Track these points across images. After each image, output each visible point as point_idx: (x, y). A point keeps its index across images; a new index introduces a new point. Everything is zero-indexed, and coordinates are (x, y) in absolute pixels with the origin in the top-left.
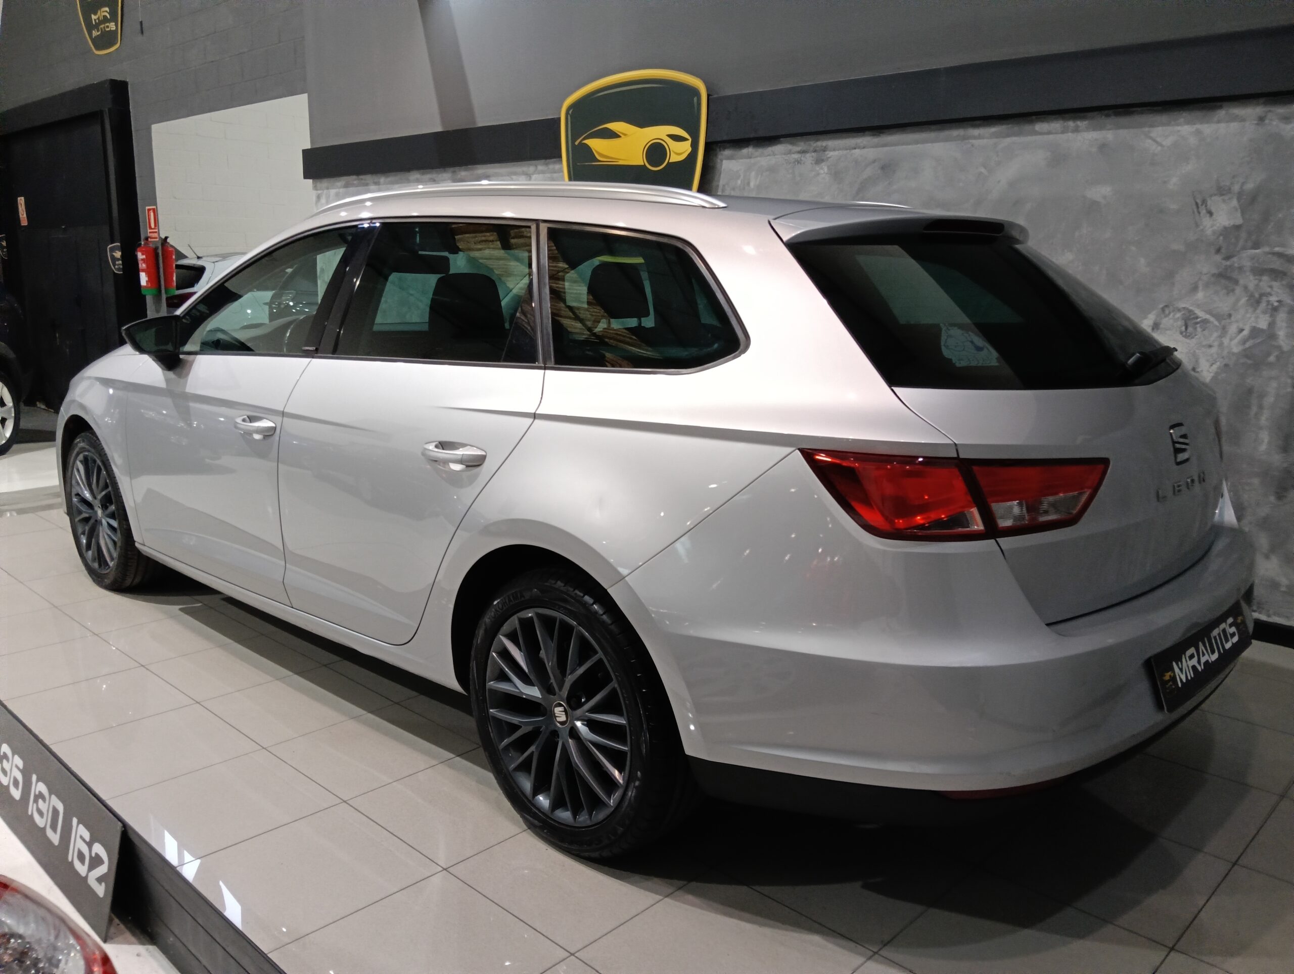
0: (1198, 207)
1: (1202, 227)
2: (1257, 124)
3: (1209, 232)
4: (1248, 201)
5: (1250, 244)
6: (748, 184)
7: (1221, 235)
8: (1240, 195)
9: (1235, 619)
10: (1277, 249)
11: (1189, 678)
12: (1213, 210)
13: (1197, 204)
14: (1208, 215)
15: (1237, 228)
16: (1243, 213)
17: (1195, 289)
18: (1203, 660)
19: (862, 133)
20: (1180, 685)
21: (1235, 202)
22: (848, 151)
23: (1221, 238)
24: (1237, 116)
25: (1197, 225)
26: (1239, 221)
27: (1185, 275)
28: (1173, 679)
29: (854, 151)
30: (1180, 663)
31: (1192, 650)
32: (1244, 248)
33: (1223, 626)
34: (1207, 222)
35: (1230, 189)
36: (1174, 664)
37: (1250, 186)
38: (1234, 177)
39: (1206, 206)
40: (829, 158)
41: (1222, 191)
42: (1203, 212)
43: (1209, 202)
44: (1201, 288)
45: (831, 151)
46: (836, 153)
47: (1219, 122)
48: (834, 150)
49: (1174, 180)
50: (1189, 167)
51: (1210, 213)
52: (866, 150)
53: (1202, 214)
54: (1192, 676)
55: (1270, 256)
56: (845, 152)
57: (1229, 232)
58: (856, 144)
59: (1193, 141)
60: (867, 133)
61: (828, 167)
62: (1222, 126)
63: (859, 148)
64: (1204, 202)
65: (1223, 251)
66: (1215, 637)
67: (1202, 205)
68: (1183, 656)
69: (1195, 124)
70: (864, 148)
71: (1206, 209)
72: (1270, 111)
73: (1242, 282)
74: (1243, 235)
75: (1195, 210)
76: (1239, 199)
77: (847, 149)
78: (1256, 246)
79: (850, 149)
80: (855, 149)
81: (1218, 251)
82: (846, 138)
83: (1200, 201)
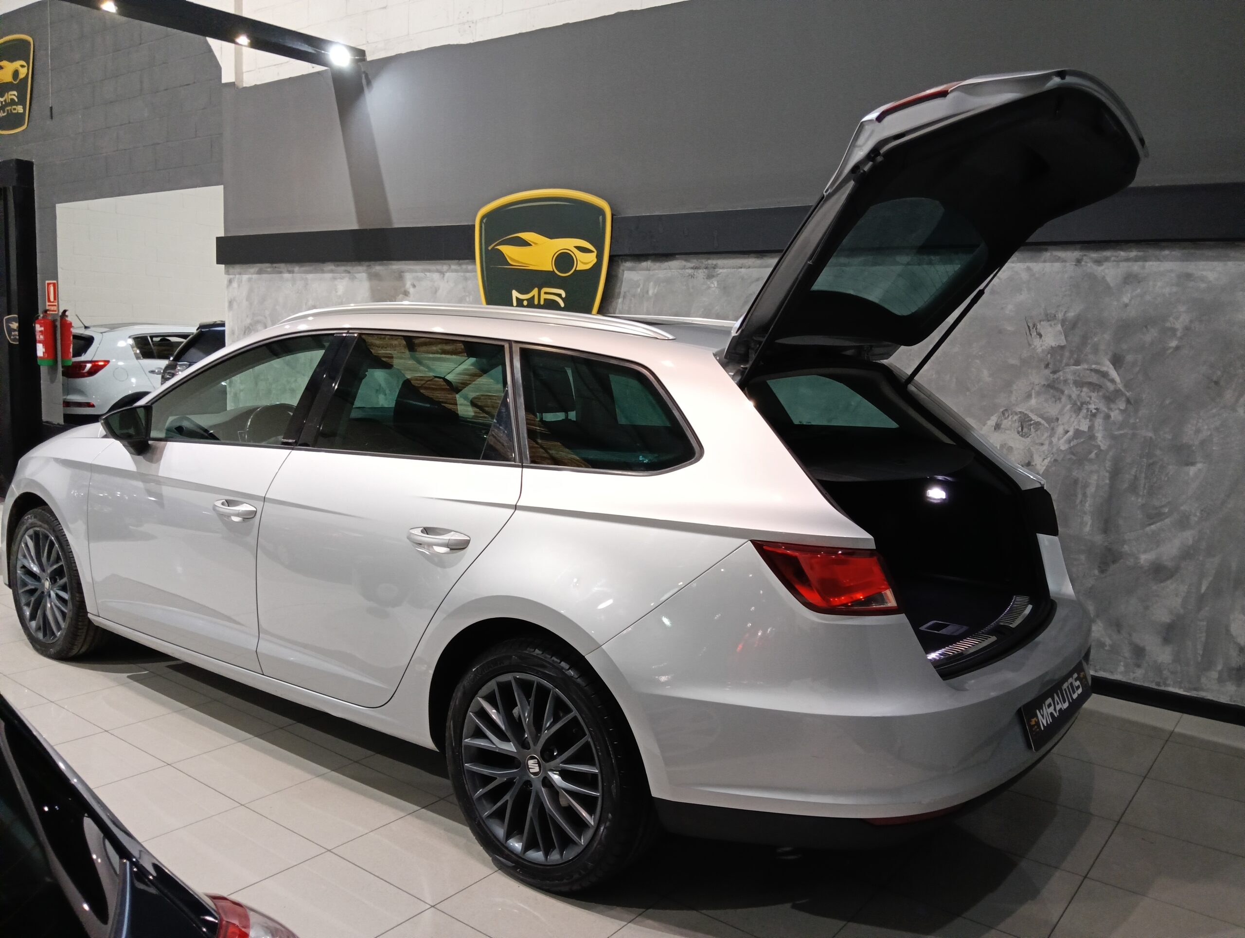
0: (1030, 330)
1: (1033, 346)
2: (1076, 265)
3: (1039, 350)
4: (1070, 327)
5: (1072, 361)
6: (647, 292)
7: (1049, 353)
8: (1063, 322)
9: (1079, 674)
10: (1094, 366)
11: (1049, 723)
12: (1042, 332)
13: (1029, 327)
14: (1038, 336)
15: (1062, 348)
16: (1066, 337)
17: (1029, 396)
18: (1058, 708)
19: (747, 255)
20: (1042, 729)
21: (1059, 327)
22: (735, 269)
23: (1049, 356)
24: (1059, 257)
25: (1030, 345)
26: (1063, 342)
27: (1020, 386)
28: (1038, 723)
29: (740, 270)
30: (1041, 710)
31: (1049, 700)
32: (1067, 365)
33: (1070, 680)
34: (1037, 342)
35: (1055, 316)
36: (1038, 711)
37: (1071, 314)
38: (1058, 306)
39: (1036, 329)
40: (718, 274)
41: (1050, 318)
42: (1034, 334)
43: (1039, 326)
44: (1033, 396)
45: (720, 268)
46: (725, 270)
47: (1045, 261)
48: (723, 268)
49: (1010, 307)
50: (1023, 297)
51: (1040, 336)
52: (751, 270)
53: (1033, 336)
54: (1051, 721)
55: (1088, 372)
56: (733, 270)
57: (1053, 351)
58: (742, 264)
59: (1025, 276)
60: (752, 255)
61: (718, 282)
62: (1048, 265)
63: (745, 267)
64: (1034, 325)
65: (1051, 366)
66: (1065, 690)
67: (1033, 328)
68: (1044, 705)
69: (1026, 263)
70: (749, 267)
71: (1037, 332)
72: (1085, 255)
73: (1066, 392)
74: (1067, 354)
75: (1028, 333)
76: (1062, 326)
77: (735, 268)
78: (1077, 363)
79: (737, 268)
80: (741, 268)
81: (1047, 366)
82: (733, 258)
83: (1031, 325)
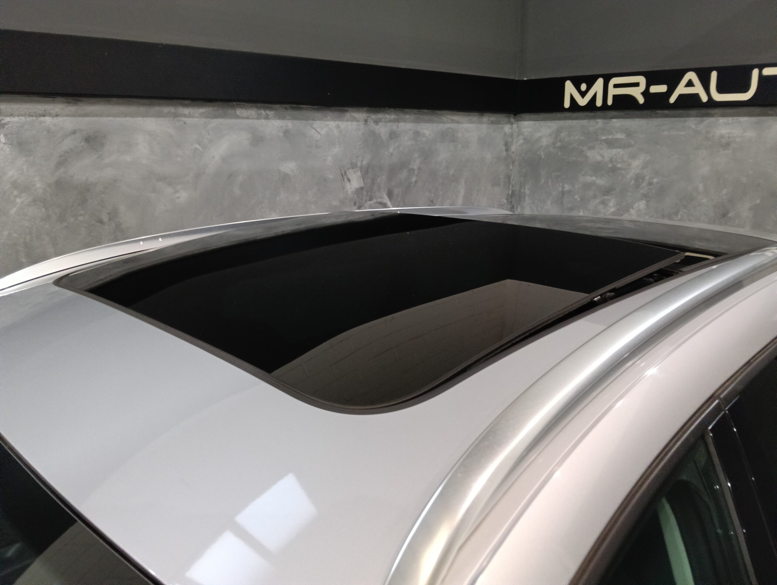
0: (343, 177)
1: (346, 190)
2: (364, 124)
3: (350, 192)
4: (366, 172)
5: (368, 198)
7: (355, 194)
8: (361, 168)
10: (379, 200)
12: (350, 179)
13: (342, 174)
14: (348, 181)
15: (362, 188)
16: (363, 180)
19: (52, 99)
21: (359, 173)
22: (34, 118)
23: (356, 196)
24: (355, 118)
25: (344, 188)
26: (362, 185)
29: (42, 119)
32: (366, 201)
34: (348, 186)
35: (356, 165)
37: (365, 163)
38: (357, 157)
39: (347, 176)
40: (5, 124)
41: (353, 166)
42: (346, 180)
43: (348, 174)
45: (7, 116)
46: (16, 119)
47: (347, 121)
48: (11, 115)
49: (329, 158)
50: (336, 150)
51: (349, 180)
52: (60, 119)
53: (345, 181)
55: (377, 204)
56: (29, 119)
57: (358, 192)
58: (45, 111)
59: (336, 132)
60: (59, 99)
61: (5, 135)
62: (349, 123)
63: (50, 115)
64: (345, 173)
65: (357, 204)
67: (345, 175)
69: (336, 121)
70: (57, 116)
71: (347, 178)
72: (369, 117)
74: (365, 193)
75: (342, 180)
76: (361, 171)
77: (32, 116)
78: (371, 200)
79: (36, 116)
80: (44, 116)
81: (355, 204)
82: (27, 102)
83: (343, 173)
